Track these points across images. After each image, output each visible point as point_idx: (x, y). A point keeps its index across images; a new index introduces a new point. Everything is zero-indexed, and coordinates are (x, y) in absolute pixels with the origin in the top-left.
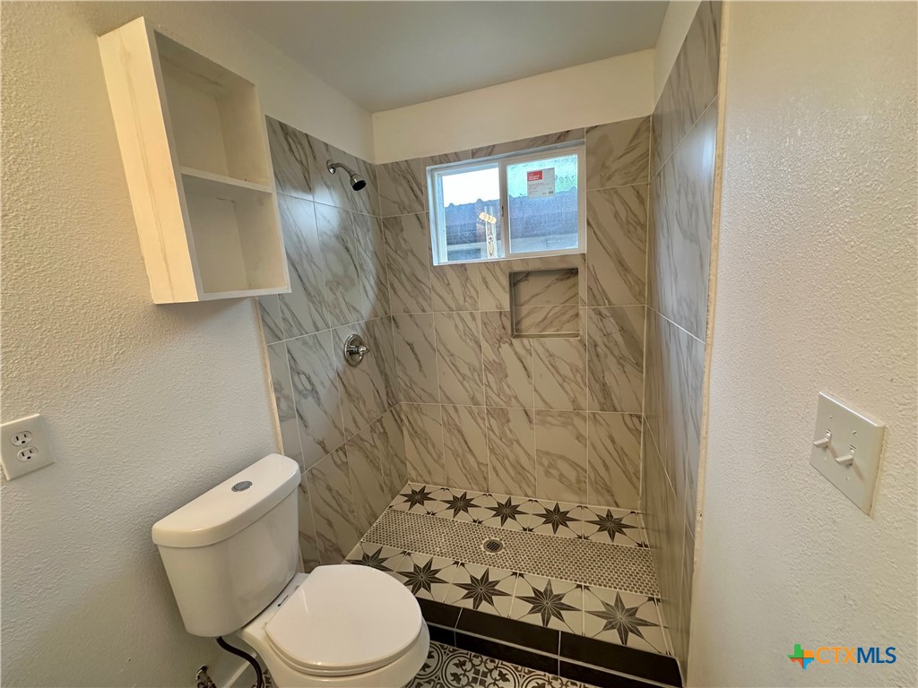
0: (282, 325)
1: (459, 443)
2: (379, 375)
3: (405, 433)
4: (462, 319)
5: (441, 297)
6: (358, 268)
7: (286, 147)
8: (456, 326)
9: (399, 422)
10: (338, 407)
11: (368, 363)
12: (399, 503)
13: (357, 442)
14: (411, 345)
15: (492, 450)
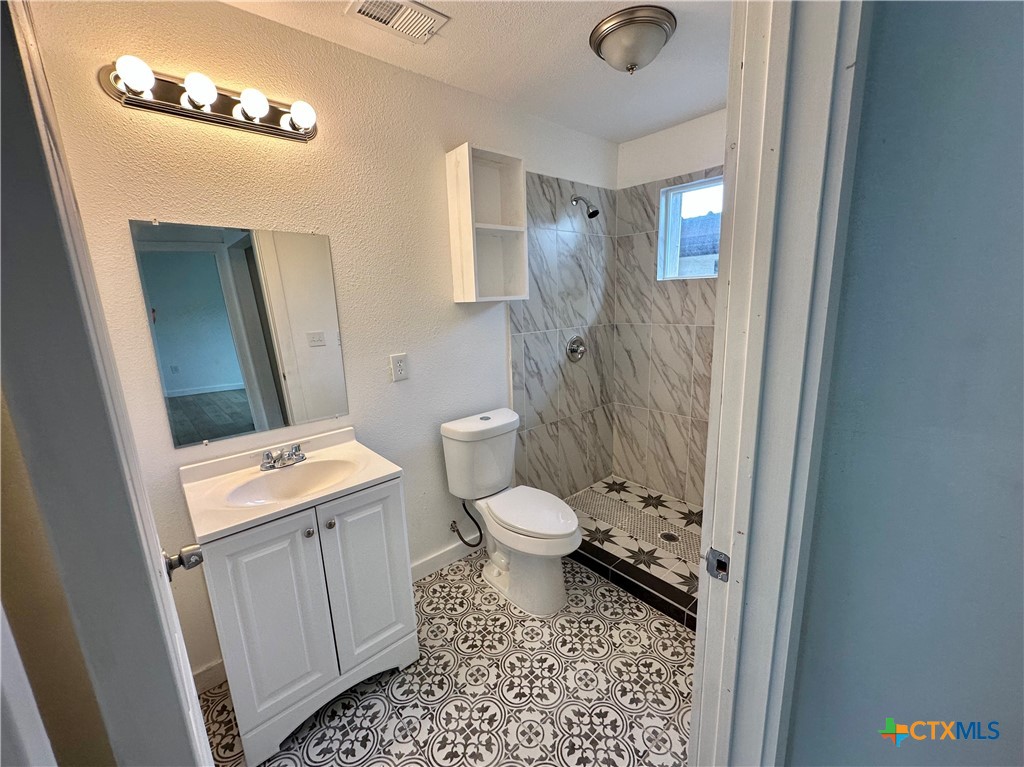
0: (522, 322)
1: (661, 447)
2: (596, 374)
3: (615, 431)
4: (678, 332)
5: (660, 310)
6: (588, 281)
7: (541, 192)
8: (671, 338)
9: (610, 418)
10: (556, 391)
11: (586, 362)
12: (599, 487)
13: (568, 423)
14: (628, 352)
15: (692, 461)
